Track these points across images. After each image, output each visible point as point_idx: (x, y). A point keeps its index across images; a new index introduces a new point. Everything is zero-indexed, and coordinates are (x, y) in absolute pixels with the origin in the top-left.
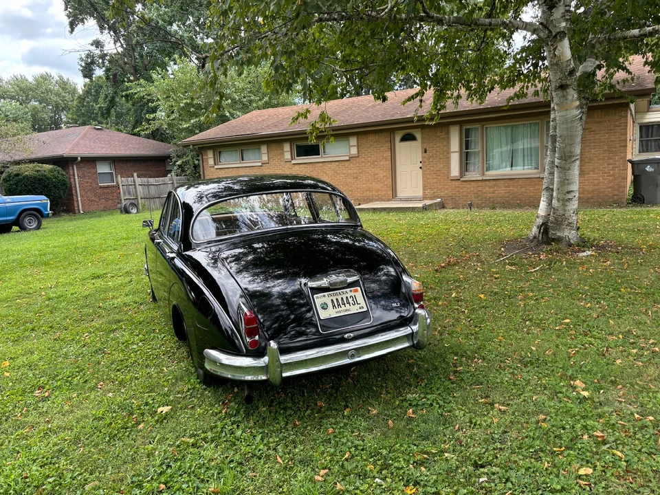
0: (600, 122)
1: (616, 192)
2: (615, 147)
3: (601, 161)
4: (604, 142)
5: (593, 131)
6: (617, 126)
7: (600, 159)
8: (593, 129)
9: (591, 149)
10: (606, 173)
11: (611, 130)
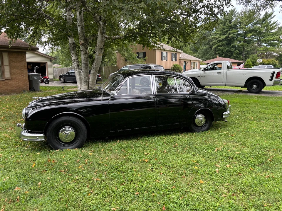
0: (16, 58)
1: (26, 87)
2: (23, 69)
3: (18, 74)
4: (19, 66)
5: (14, 61)
6: (22, 60)
7: (17, 73)
8: (14, 60)
9: (14, 69)
10: (21, 79)
11: (20, 62)
